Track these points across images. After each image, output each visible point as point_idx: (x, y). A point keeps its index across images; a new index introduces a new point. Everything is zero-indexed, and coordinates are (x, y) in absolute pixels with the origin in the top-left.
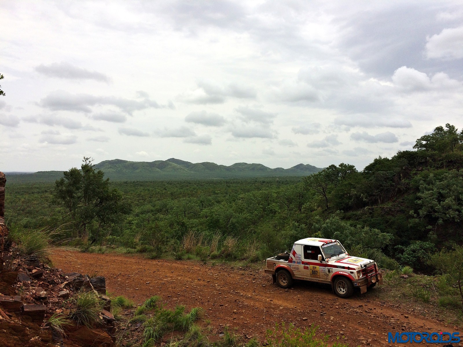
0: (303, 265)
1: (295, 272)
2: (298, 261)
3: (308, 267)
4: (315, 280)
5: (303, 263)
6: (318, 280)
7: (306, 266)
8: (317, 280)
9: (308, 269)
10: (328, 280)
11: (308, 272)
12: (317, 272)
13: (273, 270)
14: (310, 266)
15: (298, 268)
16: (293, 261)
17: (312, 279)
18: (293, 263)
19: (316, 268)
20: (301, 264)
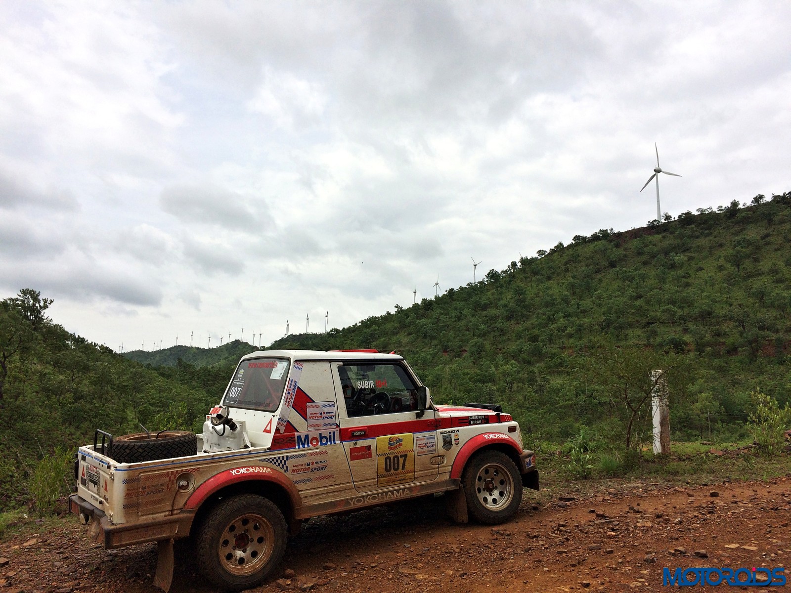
0: (349, 445)
1: (309, 485)
2: (325, 433)
3: (368, 448)
4: (398, 491)
5: (347, 435)
6: (409, 488)
7: (361, 443)
8: (404, 489)
9: (370, 456)
10: (439, 479)
11: (369, 468)
12: (405, 456)
13: (172, 515)
14: (379, 439)
15: (324, 464)
16: (299, 437)
17: (382, 493)
18: (299, 445)
19: (401, 445)
20: (338, 442)
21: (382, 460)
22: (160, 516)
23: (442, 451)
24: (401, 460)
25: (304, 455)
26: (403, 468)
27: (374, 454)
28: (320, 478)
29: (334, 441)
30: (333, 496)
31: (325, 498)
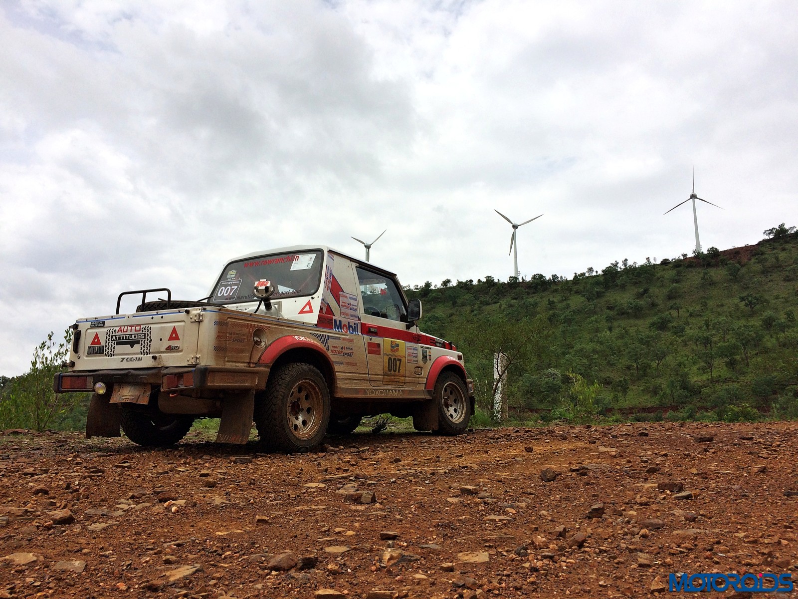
0: (367, 338)
1: (341, 366)
2: (352, 322)
3: (379, 345)
4: (395, 391)
5: (367, 330)
6: (402, 390)
7: (375, 340)
8: (399, 391)
9: (380, 354)
10: (419, 387)
11: (378, 364)
12: (400, 360)
13: (249, 367)
14: (385, 340)
15: (351, 351)
16: (335, 320)
17: (386, 390)
18: (335, 328)
19: (398, 349)
20: (360, 334)
21: (387, 359)
22: (242, 366)
23: (421, 363)
24: (398, 363)
25: (339, 339)
26: (399, 372)
27: (382, 353)
28: (348, 364)
29: (357, 332)
30: (355, 384)
31: (351, 384)
